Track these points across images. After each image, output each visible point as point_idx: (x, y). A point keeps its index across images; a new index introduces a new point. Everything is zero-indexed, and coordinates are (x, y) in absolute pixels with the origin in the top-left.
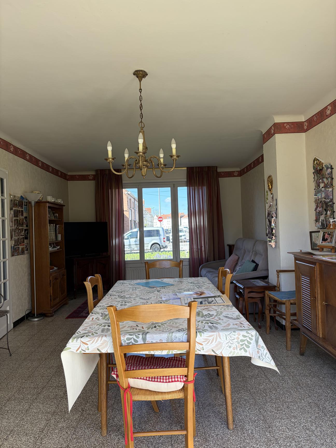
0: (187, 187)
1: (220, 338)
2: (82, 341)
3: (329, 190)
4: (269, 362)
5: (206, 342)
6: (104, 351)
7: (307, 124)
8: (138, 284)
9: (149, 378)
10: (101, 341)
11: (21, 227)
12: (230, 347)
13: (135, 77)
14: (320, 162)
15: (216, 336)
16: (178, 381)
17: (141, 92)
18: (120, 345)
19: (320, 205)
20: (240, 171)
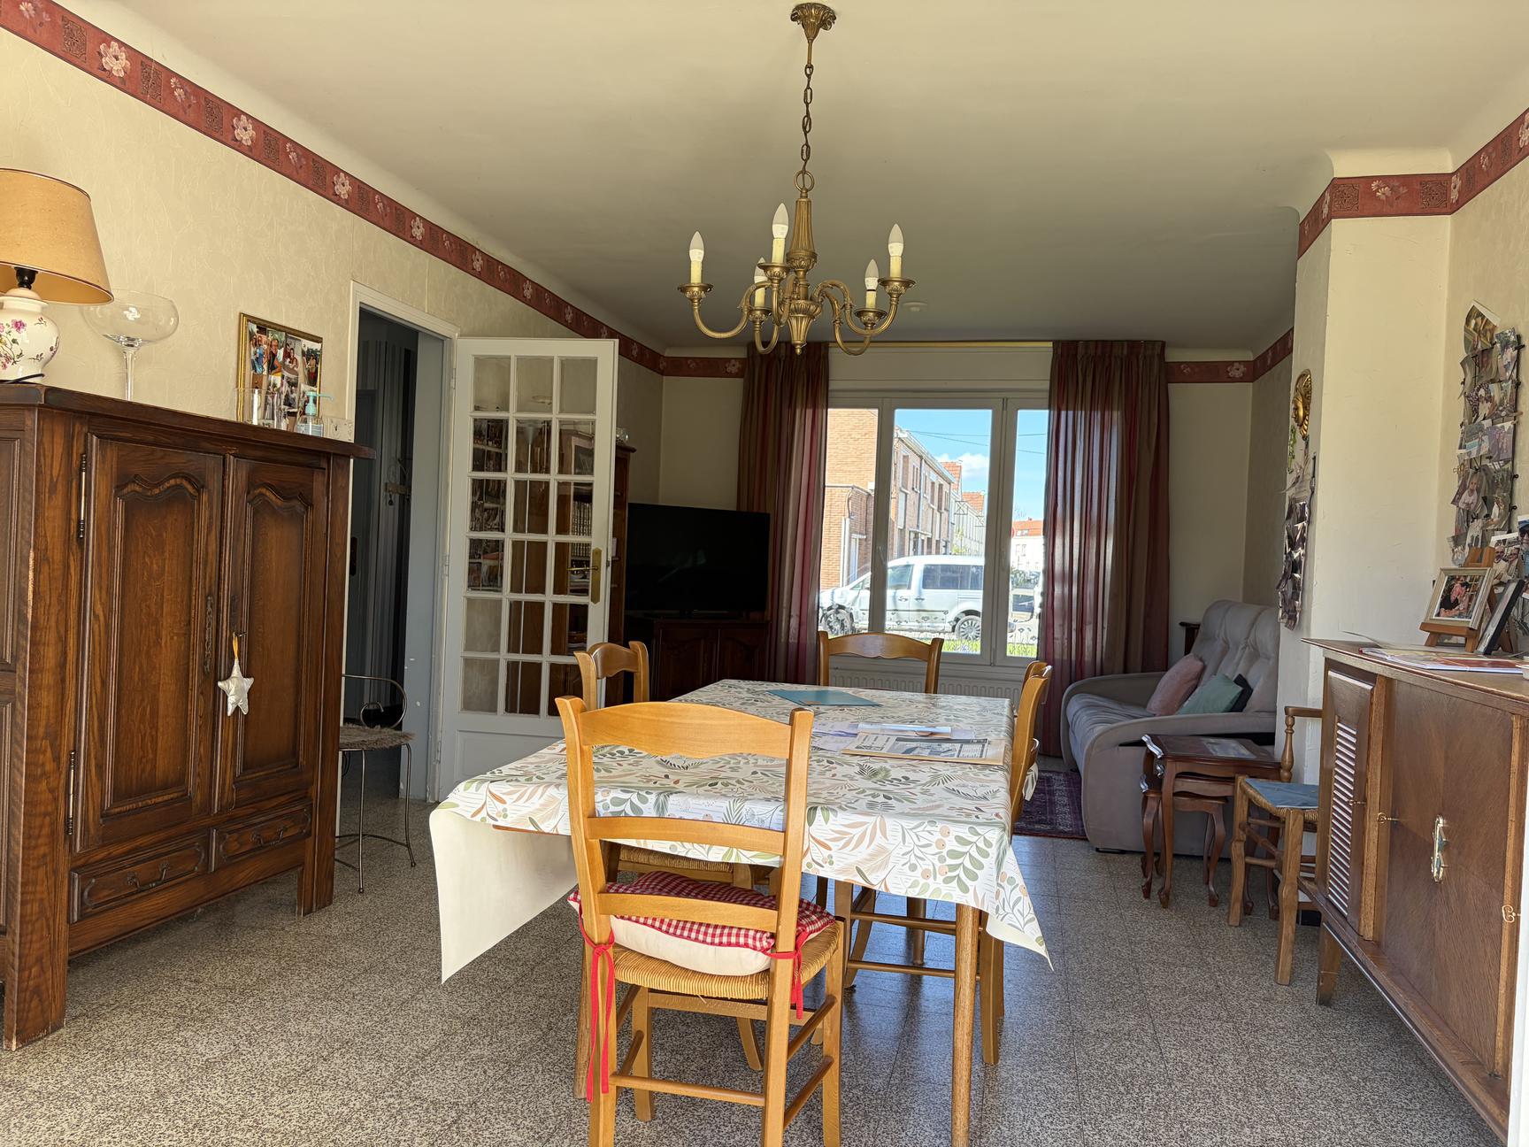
0: (1047, 411)
1: (884, 834)
2: (490, 792)
3: (1503, 427)
4: (1019, 926)
5: (843, 842)
6: (546, 827)
7: (1459, 183)
8: (775, 693)
9: (662, 922)
10: (542, 796)
11: (492, 503)
12: (913, 868)
13: (797, 27)
14: (1488, 322)
15: (871, 827)
16: (746, 945)
17: (809, 76)
18: (587, 813)
19: (1472, 483)
20: (1254, 361)
